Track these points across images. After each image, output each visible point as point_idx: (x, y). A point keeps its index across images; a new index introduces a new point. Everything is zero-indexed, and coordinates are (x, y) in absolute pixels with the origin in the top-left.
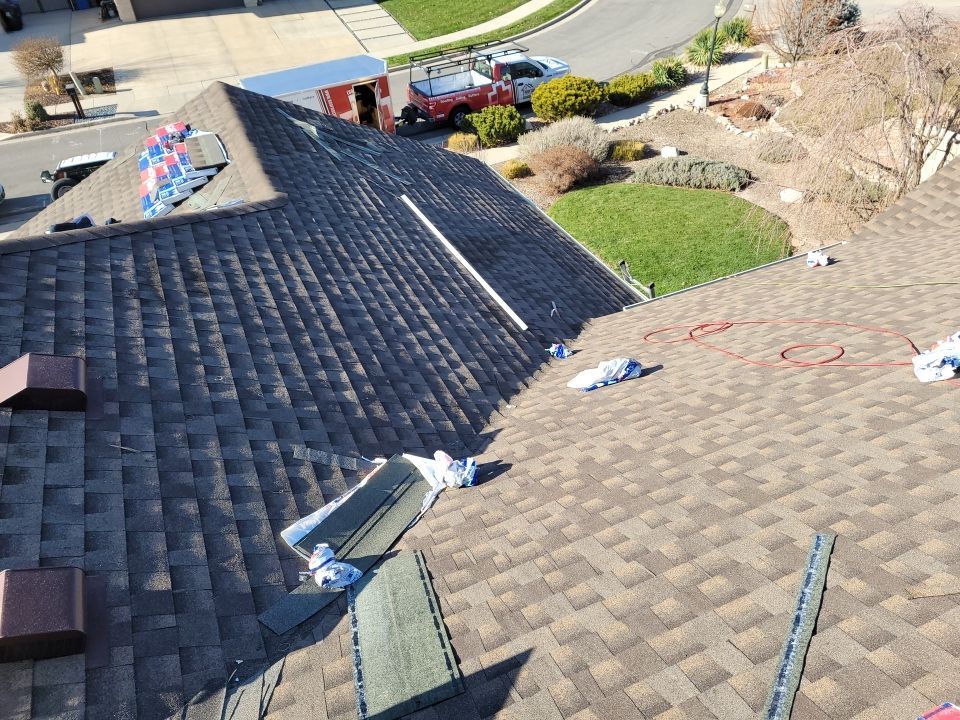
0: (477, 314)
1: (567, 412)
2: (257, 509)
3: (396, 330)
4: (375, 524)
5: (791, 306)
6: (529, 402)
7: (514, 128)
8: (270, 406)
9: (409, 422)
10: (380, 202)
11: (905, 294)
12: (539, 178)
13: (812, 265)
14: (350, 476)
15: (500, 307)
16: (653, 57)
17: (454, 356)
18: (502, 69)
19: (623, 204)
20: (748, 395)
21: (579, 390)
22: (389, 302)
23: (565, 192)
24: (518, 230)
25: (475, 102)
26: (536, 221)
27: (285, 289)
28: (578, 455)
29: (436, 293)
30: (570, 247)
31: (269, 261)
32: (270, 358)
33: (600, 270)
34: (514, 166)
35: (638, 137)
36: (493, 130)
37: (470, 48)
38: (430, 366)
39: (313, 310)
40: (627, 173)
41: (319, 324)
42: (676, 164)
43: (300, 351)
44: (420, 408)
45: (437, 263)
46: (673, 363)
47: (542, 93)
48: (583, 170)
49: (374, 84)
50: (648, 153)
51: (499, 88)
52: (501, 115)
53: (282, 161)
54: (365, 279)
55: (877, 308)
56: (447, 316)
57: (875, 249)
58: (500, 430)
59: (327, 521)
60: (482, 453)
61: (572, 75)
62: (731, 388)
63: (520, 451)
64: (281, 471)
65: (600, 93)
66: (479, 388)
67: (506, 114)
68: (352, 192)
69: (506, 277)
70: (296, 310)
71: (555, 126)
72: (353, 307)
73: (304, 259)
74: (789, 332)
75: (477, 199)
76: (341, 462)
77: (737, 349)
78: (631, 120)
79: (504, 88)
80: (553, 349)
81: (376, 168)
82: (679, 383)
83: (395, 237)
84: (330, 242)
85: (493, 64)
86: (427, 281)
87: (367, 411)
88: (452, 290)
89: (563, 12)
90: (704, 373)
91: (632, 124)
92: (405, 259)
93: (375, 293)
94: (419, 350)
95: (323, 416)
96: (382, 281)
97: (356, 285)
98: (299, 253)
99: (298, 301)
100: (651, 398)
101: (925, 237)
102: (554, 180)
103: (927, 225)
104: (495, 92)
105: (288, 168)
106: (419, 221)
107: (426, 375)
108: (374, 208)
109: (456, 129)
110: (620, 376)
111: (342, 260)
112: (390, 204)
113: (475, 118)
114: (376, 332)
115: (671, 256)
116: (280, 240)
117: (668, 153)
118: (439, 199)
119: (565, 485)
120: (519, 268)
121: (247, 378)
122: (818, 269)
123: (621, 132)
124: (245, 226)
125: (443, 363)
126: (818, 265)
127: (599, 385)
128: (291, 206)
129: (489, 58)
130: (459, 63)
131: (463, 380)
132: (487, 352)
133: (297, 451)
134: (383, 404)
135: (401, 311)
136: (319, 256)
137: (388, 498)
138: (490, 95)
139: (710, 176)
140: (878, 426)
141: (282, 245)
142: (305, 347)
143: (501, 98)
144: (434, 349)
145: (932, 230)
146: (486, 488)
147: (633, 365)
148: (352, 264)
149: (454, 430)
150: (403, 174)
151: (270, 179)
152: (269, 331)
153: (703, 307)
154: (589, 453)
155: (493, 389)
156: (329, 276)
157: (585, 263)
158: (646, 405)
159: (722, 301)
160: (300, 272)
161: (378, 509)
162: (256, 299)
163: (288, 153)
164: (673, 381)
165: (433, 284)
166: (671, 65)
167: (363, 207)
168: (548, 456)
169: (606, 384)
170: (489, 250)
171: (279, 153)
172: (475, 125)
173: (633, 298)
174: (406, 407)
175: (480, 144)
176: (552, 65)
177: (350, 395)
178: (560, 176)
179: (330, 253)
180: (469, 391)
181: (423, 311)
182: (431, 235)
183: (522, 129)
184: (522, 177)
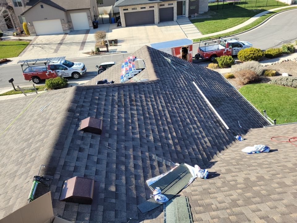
0: (213, 122)
1: (241, 160)
2: (140, 172)
3: (187, 123)
4: (174, 184)
6: (227, 154)
7: (230, 63)
8: (148, 141)
9: (187, 153)
10: (186, 83)
12: (237, 79)
14: (168, 167)
15: (220, 120)
16: (283, 43)
17: (204, 134)
18: (229, 44)
19: (266, 90)
21: (246, 153)
22: (185, 114)
23: (245, 84)
24: (229, 96)
25: (219, 54)
26: (235, 94)
27: (156, 107)
28: (244, 176)
29: (200, 113)
30: (246, 103)
31: (152, 98)
32: (149, 127)
33: (256, 112)
34: (229, 75)
35: (274, 69)
36: (223, 63)
37: (220, 38)
38: (196, 136)
39: (163, 114)
40: (269, 80)
41: (164, 119)
42: (287, 79)
43: (158, 126)
44: (191, 149)
45: (201, 104)
46: (282, 149)
47: (241, 53)
48: (253, 78)
49: (188, 47)
50: (277, 74)
51: (227, 50)
52: (227, 58)
53: (160, 69)
54: (179, 106)
56: (203, 121)
58: (217, 162)
59: (160, 180)
60: (210, 168)
61: (253, 47)
63: (223, 170)
64: (148, 162)
65: (262, 54)
66: (211, 146)
67: (228, 58)
68: (178, 80)
69: (223, 111)
70: (158, 113)
71: (245, 63)
72: (174, 114)
73: (162, 99)
75: (216, 85)
76: (166, 162)
78: (272, 63)
79: (229, 50)
80: (237, 137)
81: (186, 73)
82: (284, 157)
83: (190, 94)
84: (170, 94)
85: (226, 43)
86: (198, 109)
87: (175, 148)
88: (205, 113)
89: (252, 27)
90: (294, 155)
91: (272, 64)
92: (192, 102)
93: (181, 111)
94: (193, 131)
95: (162, 147)
96: (184, 108)
97: (176, 108)
98: (161, 96)
99: (159, 111)
100: (273, 161)
102: (242, 80)
104: (226, 51)
105: (161, 71)
106: (197, 90)
107: (194, 139)
108: (184, 85)
109: (211, 62)
110: (261, 151)
111: (173, 100)
112: (189, 84)
113: (218, 59)
114: (181, 123)
115: (282, 110)
116: (156, 92)
117: (285, 75)
118: (204, 84)
119: (239, 186)
120: (228, 109)
121: (142, 132)
123: (268, 67)
124: (147, 87)
125: (200, 136)
127: (253, 153)
128: (160, 82)
129: (225, 41)
130: (215, 42)
131: (206, 143)
132: (215, 135)
133: (154, 157)
134: (180, 146)
135: (189, 118)
136: (167, 98)
137: (179, 177)
138: (224, 52)
141: (157, 94)
142: (159, 125)
143: (227, 53)
144: (198, 131)
146: (211, 181)
147: (267, 148)
148: (176, 101)
149: (201, 159)
150: (194, 75)
151: (156, 74)
152: (150, 119)
153: (295, 131)
154: (248, 176)
155: (215, 147)
156: (169, 104)
157: (251, 109)
158: (271, 163)
160: (161, 102)
161: (175, 180)
162: (148, 109)
163: (162, 67)
164: (282, 156)
165: (200, 110)
166: (289, 46)
167: (181, 84)
168: (233, 174)
169: (256, 153)
170: (219, 102)
171: (159, 66)
172: (218, 61)
173: (267, 124)
174: (187, 149)
175: (219, 67)
176: (246, 44)
177: (171, 142)
178: (244, 79)
179: (170, 97)
180: (207, 146)
181: (196, 119)
182: (200, 95)
183: (233, 63)
184: (231, 78)
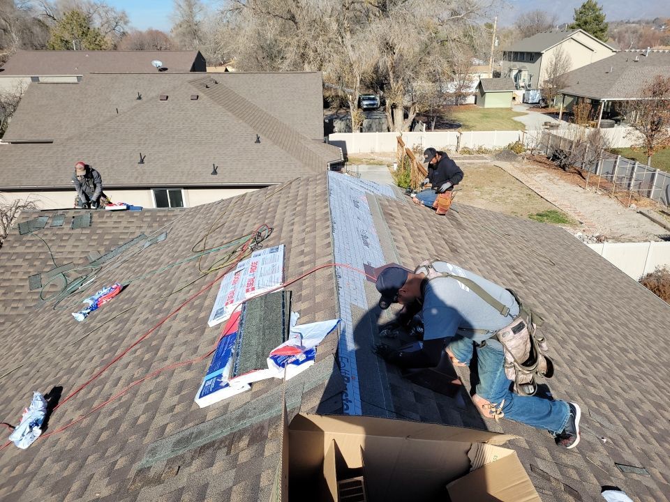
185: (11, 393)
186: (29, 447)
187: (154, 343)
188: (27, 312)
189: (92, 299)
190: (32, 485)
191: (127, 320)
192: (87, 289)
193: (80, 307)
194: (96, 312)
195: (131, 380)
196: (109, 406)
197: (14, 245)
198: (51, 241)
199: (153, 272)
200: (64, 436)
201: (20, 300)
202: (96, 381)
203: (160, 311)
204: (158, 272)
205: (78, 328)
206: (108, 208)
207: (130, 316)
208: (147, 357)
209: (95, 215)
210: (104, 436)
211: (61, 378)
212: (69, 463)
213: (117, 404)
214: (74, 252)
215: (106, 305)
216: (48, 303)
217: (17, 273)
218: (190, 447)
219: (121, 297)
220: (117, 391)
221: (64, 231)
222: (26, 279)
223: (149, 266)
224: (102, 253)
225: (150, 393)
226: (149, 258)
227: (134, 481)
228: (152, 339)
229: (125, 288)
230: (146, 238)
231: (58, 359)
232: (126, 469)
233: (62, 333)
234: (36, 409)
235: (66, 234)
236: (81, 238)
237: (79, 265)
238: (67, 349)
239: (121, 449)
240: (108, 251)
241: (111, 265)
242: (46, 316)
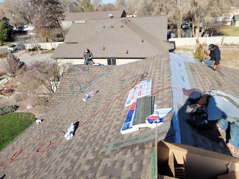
5: (36, 136)
11: (59, 121)
13: (38, 123)
20: (32, 168)
46: (8, 172)
55: (55, 127)
57: (51, 113)
62: (26, 169)
74: (37, 144)
77: (25, 156)
101: (59, 106)
103: (58, 103)
122: (40, 123)
126: (40, 122)
139: (5, 111)
140: (63, 157)
145: (60, 104)
153: (13, 149)
159: (18, 144)
185: (64, 122)
186: (69, 140)
187: (107, 111)
188: (69, 97)
189: (88, 94)
190: (70, 152)
191: (99, 102)
192: (86, 91)
193: (84, 97)
194: (89, 99)
195: (100, 122)
196: (93, 130)
197: (66, 76)
198: (77, 75)
199: (107, 87)
200: (80, 138)
201: (67, 93)
202: (89, 121)
203: (109, 100)
204: (108, 87)
205: (84, 104)
206: (94, 65)
207: (100, 101)
208: (105, 115)
209: (90, 67)
210: (91, 139)
211: (79, 119)
212: (81, 146)
213: (95, 130)
214: (83, 79)
215: (92, 97)
216: (75, 95)
217: (67, 85)
218: (119, 147)
219: (97, 94)
220: (96, 125)
221: (80, 72)
222: (69, 87)
223: (106, 85)
224: (91, 80)
225: (106, 127)
226: (106, 82)
227: (101, 156)
228: (106, 109)
229: (98, 91)
230: (105, 75)
231: (78, 113)
232: (98, 151)
233: (79, 105)
234: (72, 128)
235: (81, 73)
236: (85, 74)
237: (84, 83)
238: (81, 110)
239: (97, 144)
240: (93, 79)
241: (94, 84)
242: (75, 99)
